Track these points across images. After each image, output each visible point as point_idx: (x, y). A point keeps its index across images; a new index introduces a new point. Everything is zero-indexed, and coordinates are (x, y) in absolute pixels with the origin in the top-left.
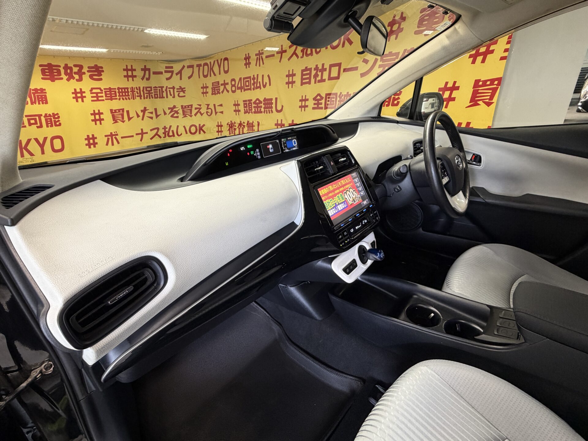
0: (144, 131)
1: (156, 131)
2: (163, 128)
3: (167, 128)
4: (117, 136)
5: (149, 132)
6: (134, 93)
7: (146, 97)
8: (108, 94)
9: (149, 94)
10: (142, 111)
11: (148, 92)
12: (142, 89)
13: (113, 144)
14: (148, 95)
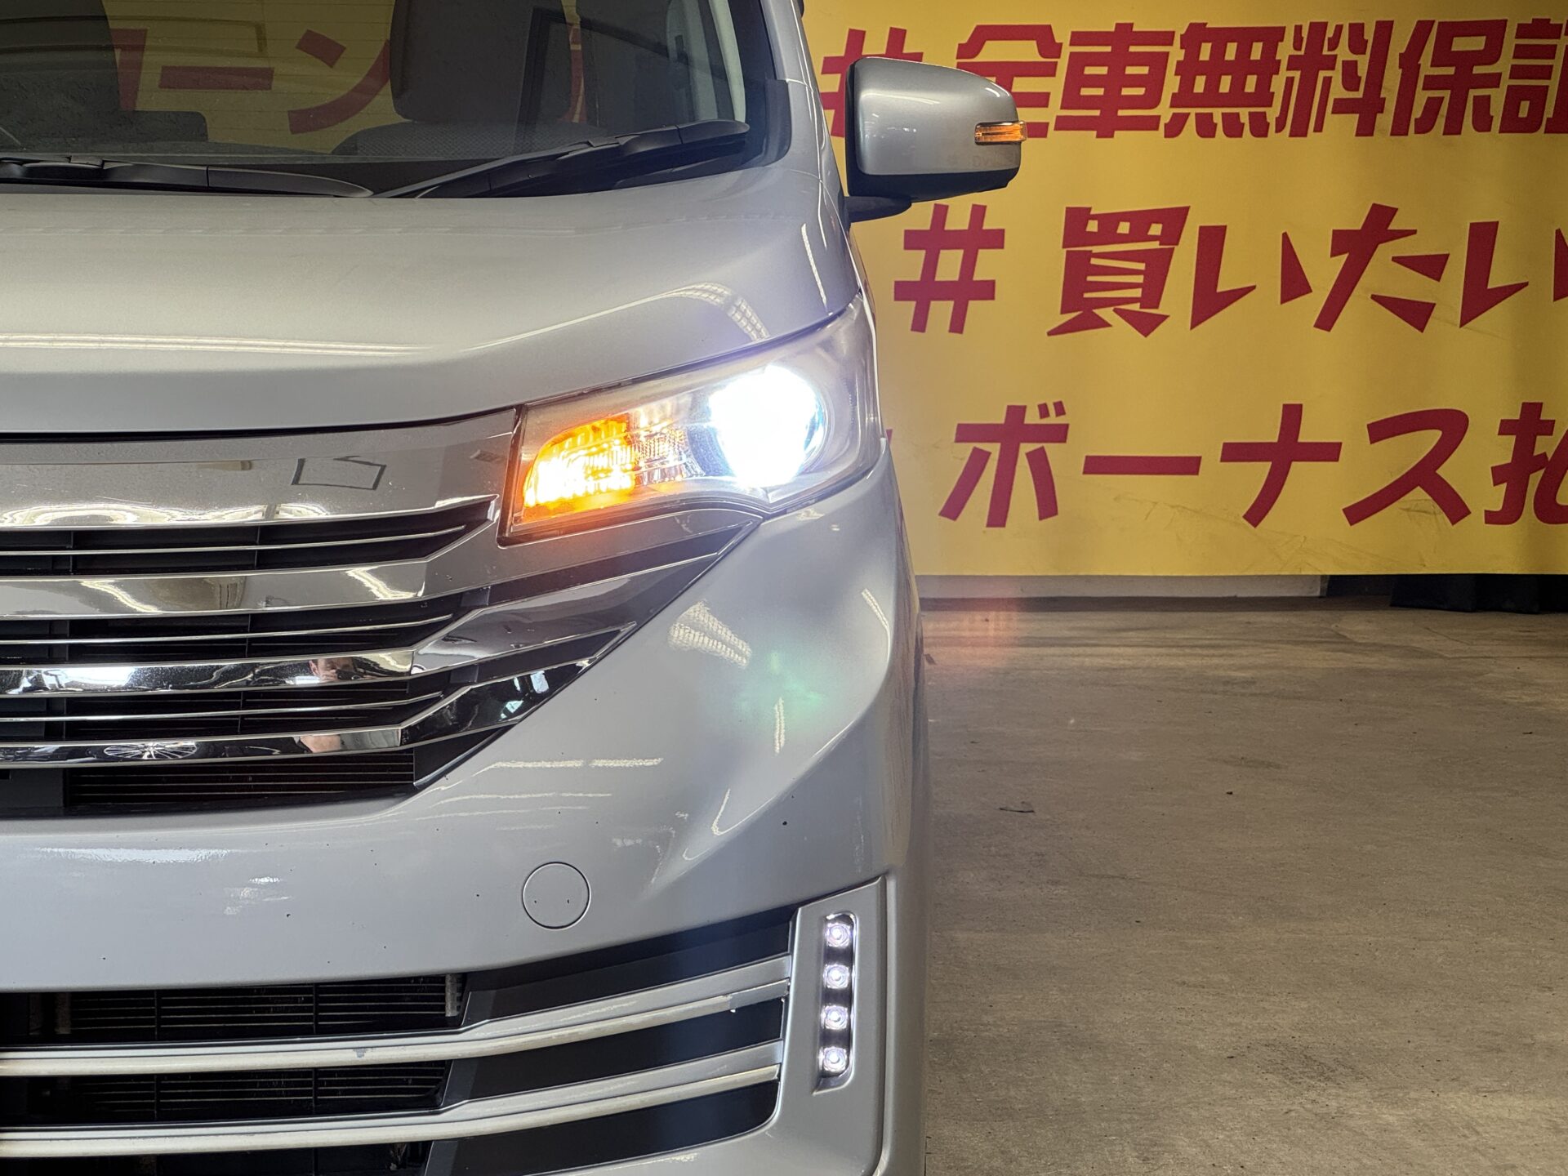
0: (1308, 434)
1: (1430, 438)
2: (1506, 428)
3: (1548, 428)
4: (1051, 449)
5: (1354, 442)
6: (1322, 74)
7: (1417, 112)
8: (1094, 81)
9: (1459, 85)
10: (1341, 241)
11: (1451, 71)
12: (1399, 43)
13: (998, 516)
14: (1446, 94)
